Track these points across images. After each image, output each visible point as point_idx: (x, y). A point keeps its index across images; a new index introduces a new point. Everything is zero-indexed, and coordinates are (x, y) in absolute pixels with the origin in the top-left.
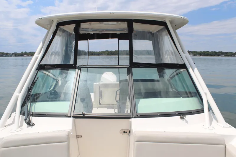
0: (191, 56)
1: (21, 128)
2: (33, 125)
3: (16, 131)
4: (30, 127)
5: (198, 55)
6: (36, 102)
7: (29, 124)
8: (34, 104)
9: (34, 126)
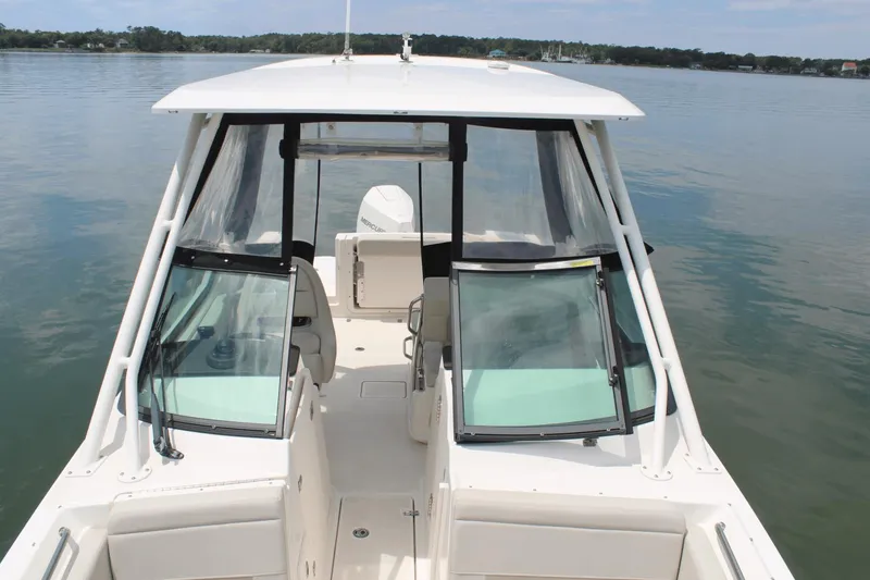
0: (583, 61)
1: (145, 467)
2: (179, 456)
3: (138, 478)
4: (172, 463)
5: (609, 60)
6: (177, 375)
7: (168, 452)
8: (171, 384)
9: (181, 461)
